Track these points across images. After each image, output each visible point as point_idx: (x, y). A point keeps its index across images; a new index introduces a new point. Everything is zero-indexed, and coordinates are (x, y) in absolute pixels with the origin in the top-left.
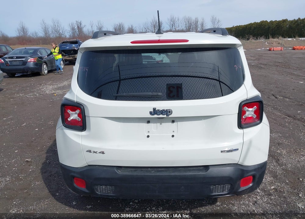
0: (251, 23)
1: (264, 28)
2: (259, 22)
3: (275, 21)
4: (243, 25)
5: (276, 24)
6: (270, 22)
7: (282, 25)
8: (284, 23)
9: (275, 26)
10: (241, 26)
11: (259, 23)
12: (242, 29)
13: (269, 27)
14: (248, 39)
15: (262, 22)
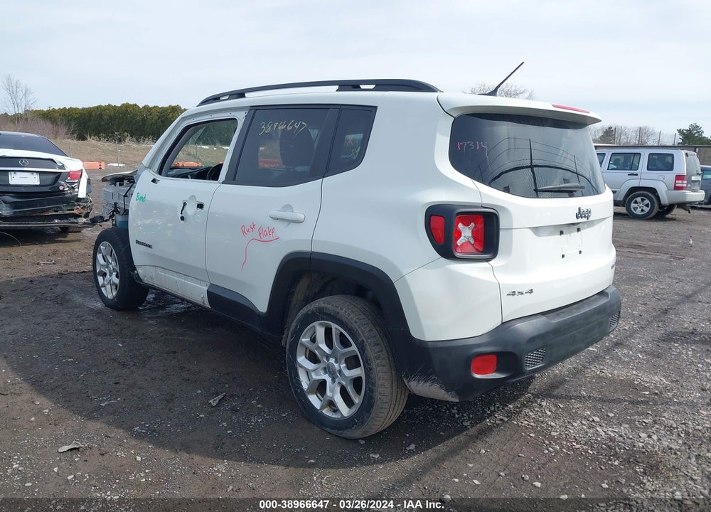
0: (100, 106)
1: (134, 119)
2: (119, 105)
3: (154, 107)
4: (80, 108)
5: (159, 114)
6: (144, 107)
7: (170, 116)
8: (174, 112)
9: (157, 118)
10: (76, 109)
11: (119, 107)
12: (81, 117)
13: (144, 120)
14: (120, 141)
15: (127, 106)
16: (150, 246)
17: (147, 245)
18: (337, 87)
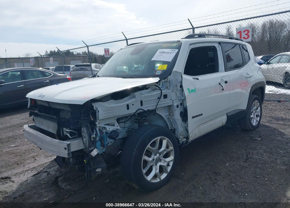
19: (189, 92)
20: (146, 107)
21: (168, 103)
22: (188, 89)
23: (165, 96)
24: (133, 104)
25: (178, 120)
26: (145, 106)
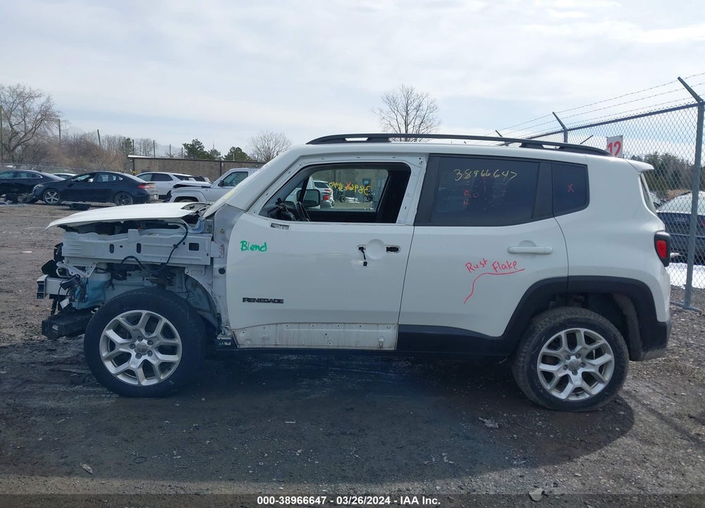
16: (280, 301)
17: (274, 301)
18: (521, 144)
19: (244, 248)
20: (146, 257)
21: (199, 260)
22: (243, 242)
23: (194, 247)
24: (121, 246)
25: (220, 297)
26: (145, 255)
